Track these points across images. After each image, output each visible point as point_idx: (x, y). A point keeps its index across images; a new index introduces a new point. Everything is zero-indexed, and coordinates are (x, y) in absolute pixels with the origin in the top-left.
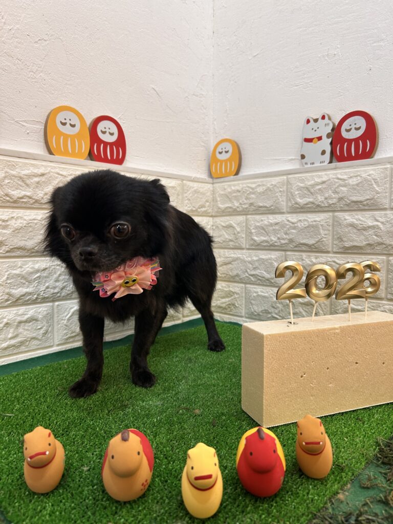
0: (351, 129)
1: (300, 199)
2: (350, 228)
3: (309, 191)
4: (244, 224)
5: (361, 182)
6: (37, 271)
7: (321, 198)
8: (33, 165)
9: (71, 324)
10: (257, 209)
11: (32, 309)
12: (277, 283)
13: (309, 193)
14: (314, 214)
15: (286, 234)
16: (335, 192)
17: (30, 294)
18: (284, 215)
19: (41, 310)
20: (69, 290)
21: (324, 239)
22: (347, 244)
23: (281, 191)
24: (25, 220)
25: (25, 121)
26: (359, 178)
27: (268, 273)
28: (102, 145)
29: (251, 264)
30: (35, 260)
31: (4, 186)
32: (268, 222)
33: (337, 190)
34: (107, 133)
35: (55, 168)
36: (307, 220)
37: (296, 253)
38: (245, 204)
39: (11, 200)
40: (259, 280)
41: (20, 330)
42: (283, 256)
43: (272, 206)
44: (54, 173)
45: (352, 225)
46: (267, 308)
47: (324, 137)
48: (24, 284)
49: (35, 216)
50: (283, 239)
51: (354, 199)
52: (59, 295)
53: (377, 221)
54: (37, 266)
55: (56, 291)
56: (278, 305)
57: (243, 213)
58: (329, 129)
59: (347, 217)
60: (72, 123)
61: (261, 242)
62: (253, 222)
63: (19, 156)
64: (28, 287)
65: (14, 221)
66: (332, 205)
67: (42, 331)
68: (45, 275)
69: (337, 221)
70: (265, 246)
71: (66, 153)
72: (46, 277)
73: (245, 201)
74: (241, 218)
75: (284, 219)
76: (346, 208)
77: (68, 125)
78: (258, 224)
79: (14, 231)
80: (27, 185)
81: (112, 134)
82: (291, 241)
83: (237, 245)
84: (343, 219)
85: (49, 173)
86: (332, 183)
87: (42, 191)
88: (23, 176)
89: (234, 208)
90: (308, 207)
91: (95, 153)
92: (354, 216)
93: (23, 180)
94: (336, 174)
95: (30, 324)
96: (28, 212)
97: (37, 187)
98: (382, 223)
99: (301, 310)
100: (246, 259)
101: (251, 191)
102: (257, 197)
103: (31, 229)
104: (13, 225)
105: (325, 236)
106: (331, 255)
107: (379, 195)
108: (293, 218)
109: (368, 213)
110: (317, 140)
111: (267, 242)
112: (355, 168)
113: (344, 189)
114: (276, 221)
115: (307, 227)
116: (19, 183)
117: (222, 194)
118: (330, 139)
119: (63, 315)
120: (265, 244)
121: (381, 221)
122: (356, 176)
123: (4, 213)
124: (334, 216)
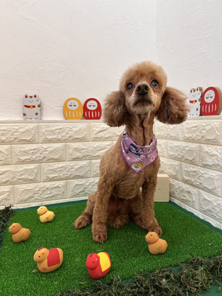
0: (208, 97)
1: (187, 134)
2: (206, 154)
3: (190, 130)
4: (166, 144)
5: (210, 129)
6: (59, 168)
7: (195, 135)
8: (57, 125)
9: (75, 189)
10: (170, 137)
11: (58, 183)
12: (178, 178)
13: (190, 132)
14: (192, 143)
15: (181, 152)
16: (200, 133)
17: (56, 177)
18: (181, 142)
19: (61, 183)
20: (73, 176)
21: (196, 158)
22: (205, 163)
23: (179, 129)
24: (54, 148)
25: (55, 107)
26: (210, 126)
27: (174, 172)
28: (89, 112)
29: (168, 166)
30: (58, 163)
31: (45, 135)
32: (175, 145)
33: (201, 132)
34: (92, 106)
35: (66, 125)
36: (189, 146)
37: (185, 164)
38: (166, 134)
39: (48, 140)
40: (171, 175)
41: (53, 191)
42: (180, 164)
43: (176, 136)
45: (207, 152)
46: (173, 191)
47: (198, 101)
48: (54, 173)
49: (58, 146)
50: (180, 155)
51: (208, 138)
52: (69, 177)
53: (218, 152)
54: (59, 166)
55: (67, 176)
56: (178, 190)
57: (165, 138)
58: (199, 97)
59: (205, 148)
60: (75, 105)
61: (172, 155)
62: (169, 144)
63: (51, 122)
64: (55, 174)
65: (49, 148)
66: (199, 140)
67: (62, 192)
68: (63, 169)
69: (202, 149)
70: (174, 157)
71: (72, 118)
72: (63, 170)
73: (166, 133)
74: (164, 141)
75: (180, 144)
76: (205, 142)
77: (73, 106)
78: (171, 145)
79: (49, 152)
80: (55, 134)
81: (94, 106)
82: (183, 157)
83: (163, 155)
84: (203, 148)
85: (64, 128)
86: (199, 127)
87: (61, 135)
88: (52, 130)
89: (162, 135)
90: (191, 140)
91: (86, 116)
92: (208, 147)
93: (53, 132)
94: (201, 122)
95: (57, 189)
96: (55, 144)
97: (59, 134)
99: (187, 195)
100: (166, 163)
102: (170, 131)
103: (56, 151)
104: (49, 150)
105: (196, 157)
106: (199, 167)
107: (218, 137)
108: (184, 144)
109: (214, 146)
110: (194, 102)
111: (174, 155)
112: (209, 120)
113: (204, 131)
114: (177, 145)
115: (189, 150)
116: (51, 133)
117: (158, 127)
118: (200, 102)
119: (71, 186)
120: (173, 156)
121: (219, 152)
122: (209, 125)
123: (45, 146)
124: (200, 146)
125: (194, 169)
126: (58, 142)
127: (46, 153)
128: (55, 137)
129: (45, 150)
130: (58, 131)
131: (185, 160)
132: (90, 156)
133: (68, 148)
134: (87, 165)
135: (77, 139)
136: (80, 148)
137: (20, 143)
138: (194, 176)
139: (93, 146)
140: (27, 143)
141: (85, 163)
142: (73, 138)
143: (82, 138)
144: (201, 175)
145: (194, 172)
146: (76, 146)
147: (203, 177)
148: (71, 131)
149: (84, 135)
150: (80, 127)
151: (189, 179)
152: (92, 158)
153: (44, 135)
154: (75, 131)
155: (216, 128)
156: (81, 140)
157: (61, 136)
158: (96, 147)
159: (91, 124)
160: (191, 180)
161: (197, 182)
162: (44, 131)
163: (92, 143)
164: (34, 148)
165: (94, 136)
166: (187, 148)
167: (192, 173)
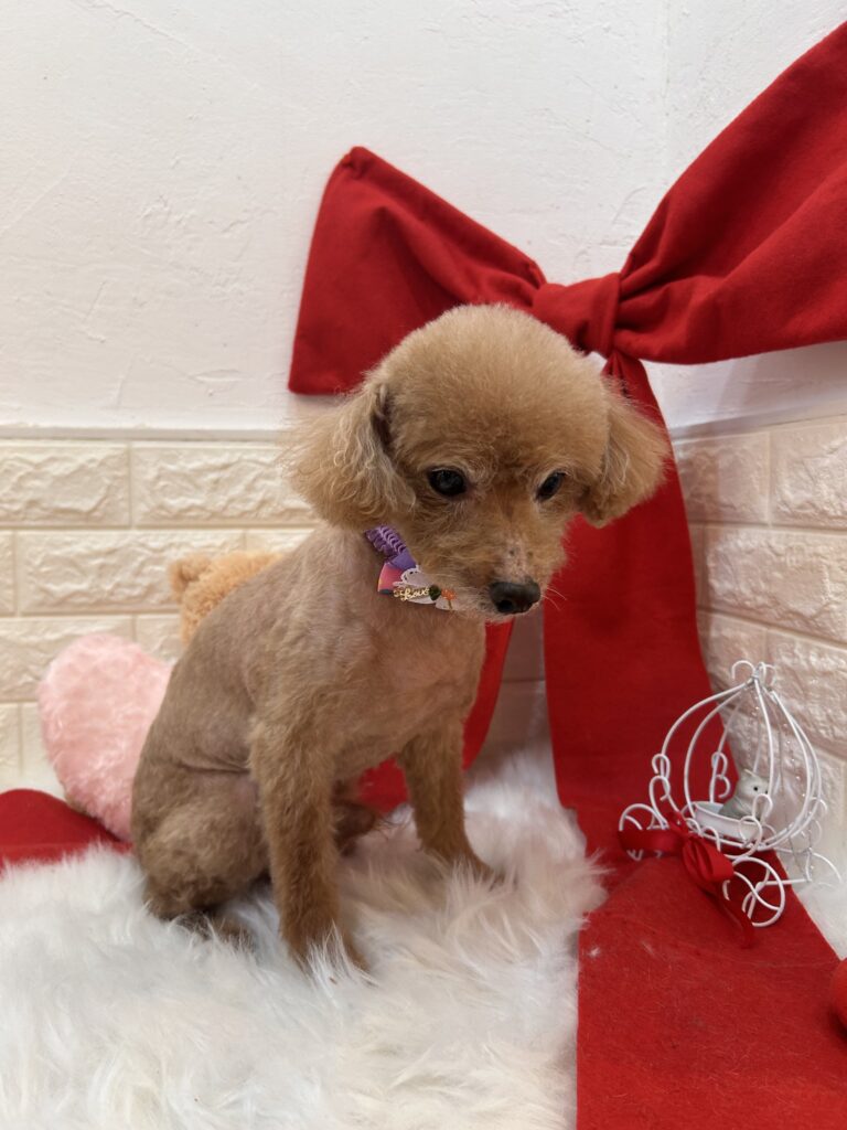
1: (794, 492)
7: (829, 494)
8: (207, 451)
10: (719, 512)
13: (809, 479)
14: (819, 535)
15: (767, 581)
18: (765, 531)
21: (834, 607)
23: (758, 469)
24: (193, 548)
25: (205, 374)
31: (158, 493)
32: (736, 545)
35: (249, 451)
36: (801, 550)
37: (786, 635)
38: (699, 496)
39: (170, 515)
42: (761, 637)
43: (743, 505)
44: (249, 461)
49: (209, 541)
50: (761, 593)
57: (699, 518)
63: (185, 437)
65: (174, 550)
70: (732, 606)
73: (701, 490)
75: (762, 541)
78: (720, 549)
80: (198, 487)
82: (774, 600)
85: (237, 462)
87: (225, 494)
88: (187, 472)
90: (806, 516)
93: (191, 479)
96: (201, 534)
97: (214, 489)
101: (709, 463)
104: (171, 556)
108: (777, 539)
111: (734, 595)
114: (750, 545)
115: (802, 568)
116: (185, 484)
123: (157, 539)
125: (829, 664)
126: (211, 522)
129: (155, 555)
130: (213, 476)
131: (783, 617)
135: (293, 511)
137: (48, 523)
138: (823, 696)
140: (81, 523)
142: (276, 508)
145: (826, 674)
151: (801, 708)
153: (153, 493)
161: (840, 725)
162: (152, 473)
164: (110, 545)
166: (794, 559)
167: (813, 682)
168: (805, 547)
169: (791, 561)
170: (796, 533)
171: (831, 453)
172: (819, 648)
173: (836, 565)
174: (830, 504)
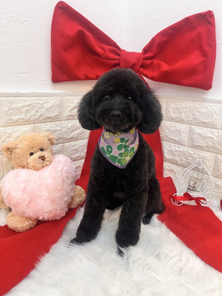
1: (173, 114)
2: (198, 135)
3: (178, 110)
5: (207, 112)
8: (23, 100)
13: (178, 112)
14: (180, 124)
15: (163, 132)
16: (194, 115)
21: (184, 139)
22: (195, 144)
24: (21, 132)
25: (17, 73)
31: (9, 115)
33: (193, 113)
35: (36, 100)
37: (168, 143)
39: (13, 122)
44: (35, 103)
49: (26, 129)
51: (202, 120)
53: (213, 134)
59: (197, 129)
63: (15, 95)
65: (15, 133)
66: (190, 121)
69: (191, 130)
76: (197, 124)
80: (21, 112)
82: (166, 136)
84: (195, 130)
85: (33, 103)
86: (191, 109)
90: (177, 120)
92: (201, 129)
93: (19, 110)
94: (194, 104)
96: (22, 127)
97: (27, 112)
98: (216, 136)
99: (168, 173)
104: (14, 135)
105: (184, 137)
106: (186, 147)
107: (216, 121)
108: (168, 124)
109: (209, 129)
113: (198, 114)
115: (174, 130)
116: (17, 112)
121: (215, 135)
122: (205, 108)
123: (9, 130)
124: (190, 127)
125: (182, 149)
126: (26, 123)
127: (10, 139)
128: (22, 117)
129: (9, 135)
130: (26, 108)
131: (168, 140)
132: (63, 139)
133: (38, 131)
134: (60, 150)
135: (48, 118)
136: (53, 130)
138: (179, 156)
139: (67, 126)
141: (58, 149)
142: (44, 118)
143: (55, 117)
144: (189, 155)
145: (180, 151)
146: (48, 128)
147: (191, 157)
148: (41, 108)
149: (58, 113)
150: (53, 102)
151: (172, 158)
152: (65, 141)
153: (7, 115)
154: (48, 108)
155: (215, 112)
156: (53, 119)
157: (30, 115)
158: (70, 128)
159: (64, 98)
160: (176, 159)
161: (184, 161)
162: (6, 109)
163: (65, 123)
165: (69, 114)
166: (173, 128)
167: (177, 153)
168: (176, 126)
169: (172, 128)
170: (173, 123)
171: (186, 108)
172: (178, 146)
173: (185, 131)
174: (185, 118)
